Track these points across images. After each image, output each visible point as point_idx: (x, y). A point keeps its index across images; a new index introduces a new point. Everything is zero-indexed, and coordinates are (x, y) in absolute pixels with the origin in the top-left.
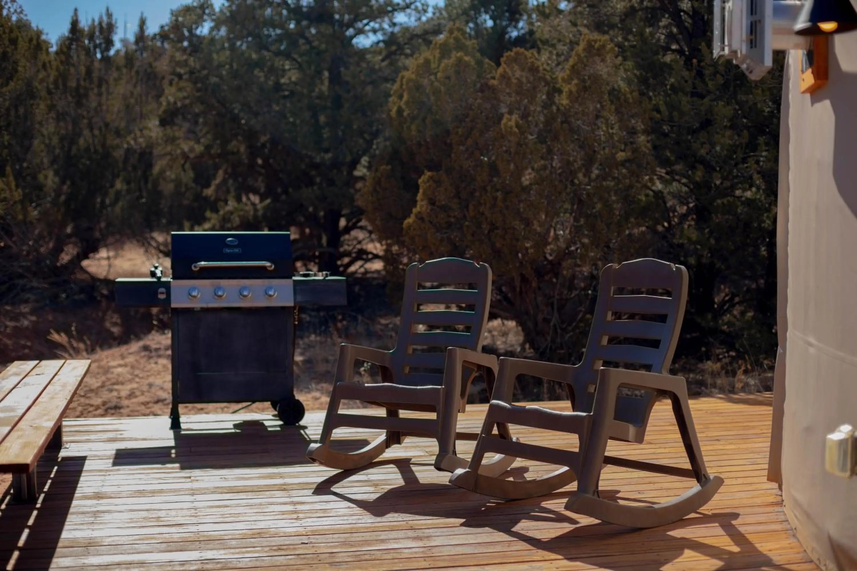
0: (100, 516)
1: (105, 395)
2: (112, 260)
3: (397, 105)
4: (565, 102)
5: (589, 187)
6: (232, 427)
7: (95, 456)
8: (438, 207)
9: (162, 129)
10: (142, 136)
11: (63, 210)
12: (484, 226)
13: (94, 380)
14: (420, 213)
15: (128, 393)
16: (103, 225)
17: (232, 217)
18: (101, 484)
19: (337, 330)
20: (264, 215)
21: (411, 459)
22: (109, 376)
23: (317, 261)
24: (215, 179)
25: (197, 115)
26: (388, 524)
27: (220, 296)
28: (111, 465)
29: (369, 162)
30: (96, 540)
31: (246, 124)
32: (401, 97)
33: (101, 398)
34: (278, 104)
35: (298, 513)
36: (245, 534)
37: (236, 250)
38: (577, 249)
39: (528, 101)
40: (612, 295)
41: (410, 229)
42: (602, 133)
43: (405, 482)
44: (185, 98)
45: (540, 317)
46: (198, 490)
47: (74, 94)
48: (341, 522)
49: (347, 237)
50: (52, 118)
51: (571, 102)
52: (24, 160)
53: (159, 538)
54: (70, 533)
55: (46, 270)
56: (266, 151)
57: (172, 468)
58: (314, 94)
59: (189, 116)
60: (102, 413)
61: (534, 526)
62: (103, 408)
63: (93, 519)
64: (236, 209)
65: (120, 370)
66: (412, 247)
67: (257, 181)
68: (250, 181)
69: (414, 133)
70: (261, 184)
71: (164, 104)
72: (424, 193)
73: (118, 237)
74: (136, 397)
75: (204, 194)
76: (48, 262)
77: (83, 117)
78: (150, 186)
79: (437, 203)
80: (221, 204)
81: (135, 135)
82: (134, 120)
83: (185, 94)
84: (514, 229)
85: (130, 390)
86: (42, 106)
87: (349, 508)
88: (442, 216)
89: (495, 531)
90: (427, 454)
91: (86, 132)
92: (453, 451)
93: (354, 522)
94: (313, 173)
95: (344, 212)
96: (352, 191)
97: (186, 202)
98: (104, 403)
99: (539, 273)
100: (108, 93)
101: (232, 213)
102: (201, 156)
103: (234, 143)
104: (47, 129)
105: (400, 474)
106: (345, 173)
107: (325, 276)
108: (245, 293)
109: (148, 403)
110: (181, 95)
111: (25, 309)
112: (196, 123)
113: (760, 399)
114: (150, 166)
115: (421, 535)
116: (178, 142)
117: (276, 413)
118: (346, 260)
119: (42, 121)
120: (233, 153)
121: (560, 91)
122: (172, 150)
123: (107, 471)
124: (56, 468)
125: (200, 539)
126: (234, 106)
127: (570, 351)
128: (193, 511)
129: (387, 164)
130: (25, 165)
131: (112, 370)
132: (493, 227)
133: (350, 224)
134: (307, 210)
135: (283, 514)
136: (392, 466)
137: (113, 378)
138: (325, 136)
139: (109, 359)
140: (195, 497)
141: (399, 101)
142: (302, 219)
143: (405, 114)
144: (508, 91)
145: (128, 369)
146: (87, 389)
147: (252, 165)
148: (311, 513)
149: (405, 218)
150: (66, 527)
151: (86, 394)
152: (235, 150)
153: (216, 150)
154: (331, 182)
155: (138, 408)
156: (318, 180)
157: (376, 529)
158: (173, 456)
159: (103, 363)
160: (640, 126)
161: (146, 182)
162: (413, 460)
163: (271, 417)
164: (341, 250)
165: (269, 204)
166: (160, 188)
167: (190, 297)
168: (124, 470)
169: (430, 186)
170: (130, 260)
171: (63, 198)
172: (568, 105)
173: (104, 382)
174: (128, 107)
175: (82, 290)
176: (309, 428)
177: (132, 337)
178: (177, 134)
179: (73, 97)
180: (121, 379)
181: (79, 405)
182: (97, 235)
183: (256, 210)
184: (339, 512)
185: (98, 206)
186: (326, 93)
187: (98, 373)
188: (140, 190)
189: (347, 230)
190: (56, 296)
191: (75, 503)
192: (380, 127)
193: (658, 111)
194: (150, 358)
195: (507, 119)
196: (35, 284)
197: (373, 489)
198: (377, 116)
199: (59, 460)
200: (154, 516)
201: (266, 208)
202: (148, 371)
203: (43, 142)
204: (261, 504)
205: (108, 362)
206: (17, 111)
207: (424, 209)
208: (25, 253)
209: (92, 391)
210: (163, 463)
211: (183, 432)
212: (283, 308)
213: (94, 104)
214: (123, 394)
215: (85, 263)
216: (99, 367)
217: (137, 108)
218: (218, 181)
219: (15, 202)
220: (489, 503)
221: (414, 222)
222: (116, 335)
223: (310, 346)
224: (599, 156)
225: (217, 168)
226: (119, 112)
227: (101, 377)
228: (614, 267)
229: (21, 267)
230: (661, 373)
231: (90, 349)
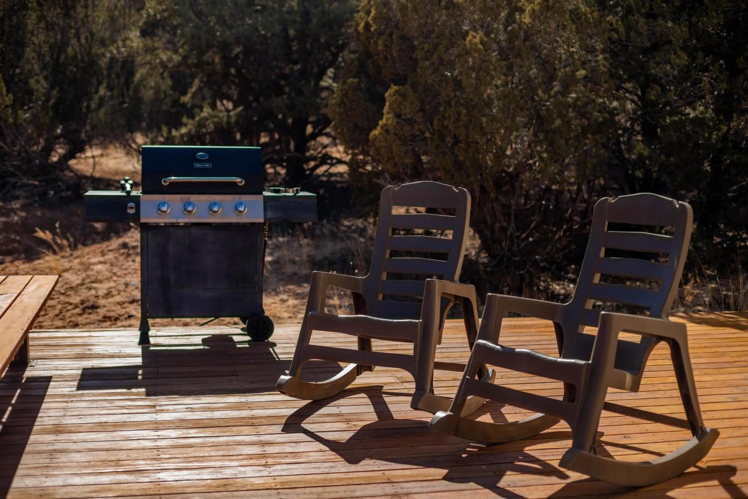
0: (56, 456)
1: (84, 294)
2: (97, 159)
3: (365, 20)
4: (527, 20)
5: (548, 103)
6: (201, 342)
7: (61, 376)
8: (403, 120)
9: (143, 39)
10: (124, 46)
11: (50, 113)
12: (448, 140)
13: (75, 277)
14: (385, 125)
15: (106, 292)
16: (88, 127)
17: (208, 123)
18: (62, 414)
19: (304, 231)
20: (237, 122)
21: (383, 387)
22: (89, 273)
23: (285, 164)
24: (191, 87)
25: (175, 27)
26: (364, 474)
27: (190, 212)
28: (75, 389)
29: (334, 74)
30: (48, 492)
31: (221, 36)
32: (368, 13)
33: (80, 296)
34: (250, 18)
35: (267, 457)
36: (210, 486)
37: (207, 165)
38: (535, 163)
39: (491, 19)
40: (606, 230)
41: (376, 141)
42: (563, 51)
43: (378, 418)
44: (164, 11)
45: (497, 226)
46: (162, 424)
47: (62, 6)
48: (313, 471)
49: (313, 143)
50: (42, 28)
51: (534, 20)
52: (17, 67)
53: (115, 490)
54: (22, 480)
55: (35, 169)
56: (239, 61)
57: (137, 394)
58: (284, 9)
59: (168, 28)
60: (80, 312)
61: (520, 481)
62: (81, 307)
63: (48, 461)
64: (212, 116)
65: (99, 267)
66: (378, 157)
67: (230, 88)
68: (225, 89)
69: (380, 48)
70: (234, 92)
71: (145, 16)
72: (390, 107)
73: (101, 138)
74: (113, 296)
75: (181, 101)
76: (37, 161)
77: (71, 28)
78: (131, 92)
79: (403, 117)
80: (197, 110)
81: (118, 45)
82: (118, 31)
83: (164, 7)
84: (477, 143)
85: (107, 289)
86: (34, 16)
87: (321, 451)
88: (407, 129)
89: (480, 487)
90: (398, 381)
91: (74, 41)
92: (431, 389)
93: (327, 471)
94: (283, 82)
95: (312, 119)
96: (318, 100)
97: (164, 108)
98: (82, 302)
99: (498, 185)
100: (95, 6)
101: (207, 119)
102: (179, 64)
103: (208, 54)
104: (38, 38)
105: (372, 406)
106: (312, 83)
107: (295, 192)
108: (215, 209)
109: (124, 303)
110: (160, 8)
111: (16, 205)
112: (175, 34)
113: (722, 319)
114: (132, 74)
115: (399, 491)
116: (157, 52)
117: (245, 326)
118: (312, 164)
119: (33, 30)
120: (208, 64)
121: (522, 11)
122: (151, 59)
123: (70, 396)
124: (19, 391)
125: (162, 492)
126: (210, 18)
127: (525, 258)
128: (155, 452)
129: (354, 77)
130: (18, 71)
131: (92, 267)
132: (457, 141)
133: (317, 131)
134: (277, 117)
135: (251, 459)
136: (363, 395)
137: (93, 275)
138: (294, 48)
139: (90, 256)
140: (159, 433)
141: (366, 16)
142: (272, 126)
143: (372, 29)
144: (472, 8)
145: (107, 266)
146: (68, 286)
147: (226, 75)
148: (280, 457)
149: (371, 130)
150: (19, 472)
151: (66, 292)
152: (210, 60)
153: (192, 60)
154: (300, 92)
155: (114, 308)
156: (287, 89)
157: (351, 482)
158: (140, 377)
159: (84, 260)
160: (599, 46)
161: (128, 89)
162: (385, 389)
163: (239, 331)
164: (308, 154)
165: (241, 111)
166: (140, 95)
167: (160, 212)
168: (88, 395)
169: (396, 99)
170: (116, 158)
171: (52, 101)
172: (530, 23)
173: (84, 280)
174: (112, 19)
175: (69, 188)
176: (278, 345)
177: (112, 235)
178: (156, 45)
179: (62, 9)
180: (100, 277)
181: (59, 303)
182: (83, 136)
183: (229, 117)
184: (310, 456)
185: (84, 110)
186: (296, 8)
187: (79, 270)
188: (123, 95)
189: (314, 136)
190: (45, 193)
191: (32, 438)
192: (346, 41)
193: (617, 32)
194: (128, 255)
195: (472, 35)
196: (25, 181)
197: (346, 426)
198: (343, 30)
199: (24, 381)
200: (114, 458)
201: (238, 115)
202: (126, 269)
203: (34, 51)
204: (227, 444)
205: (89, 259)
206: (11, 20)
207: (390, 122)
208: (16, 153)
209: (72, 288)
210: (129, 387)
211: (151, 348)
212: (253, 224)
213: (82, 16)
214: (101, 292)
215: (72, 162)
216: (81, 263)
217: (121, 20)
218: (194, 89)
219: (7, 106)
220: (469, 447)
221: (380, 133)
222: (99, 230)
223: (278, 247)
224: (560, 74)
225: (193, 77)
226: (104, 23)
227: (82, 273)
228: (609, 201)
229: (13, 166)
230: (660, 317)
231: (73, 246)
